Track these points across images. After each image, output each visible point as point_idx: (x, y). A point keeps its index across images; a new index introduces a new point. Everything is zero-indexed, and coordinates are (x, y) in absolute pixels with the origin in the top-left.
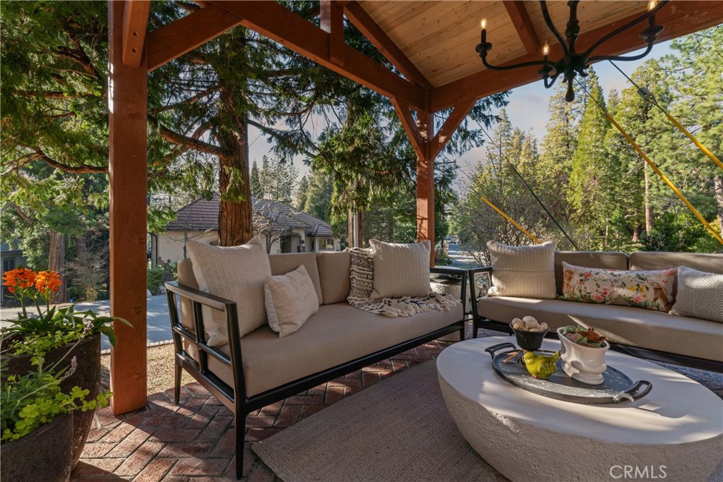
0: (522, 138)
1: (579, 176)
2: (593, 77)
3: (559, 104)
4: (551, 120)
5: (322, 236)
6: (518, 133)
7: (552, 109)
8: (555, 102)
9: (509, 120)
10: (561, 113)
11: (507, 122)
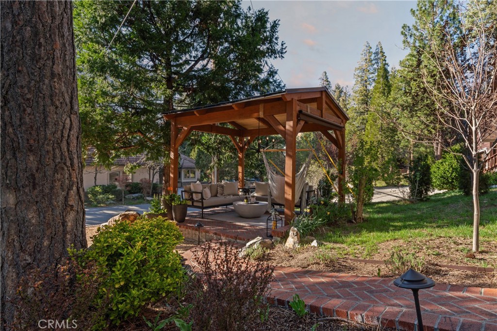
0: (341, 92)
1: (371, 127)
2: (383, 56)
3: (361, 74)
4: (355, 85)
5: (187, 168)
6: (338, 87)
7: (356, 77)
8: (358, 71)
9: (329, 80)
10: (362, 80)
11: (328, 81)
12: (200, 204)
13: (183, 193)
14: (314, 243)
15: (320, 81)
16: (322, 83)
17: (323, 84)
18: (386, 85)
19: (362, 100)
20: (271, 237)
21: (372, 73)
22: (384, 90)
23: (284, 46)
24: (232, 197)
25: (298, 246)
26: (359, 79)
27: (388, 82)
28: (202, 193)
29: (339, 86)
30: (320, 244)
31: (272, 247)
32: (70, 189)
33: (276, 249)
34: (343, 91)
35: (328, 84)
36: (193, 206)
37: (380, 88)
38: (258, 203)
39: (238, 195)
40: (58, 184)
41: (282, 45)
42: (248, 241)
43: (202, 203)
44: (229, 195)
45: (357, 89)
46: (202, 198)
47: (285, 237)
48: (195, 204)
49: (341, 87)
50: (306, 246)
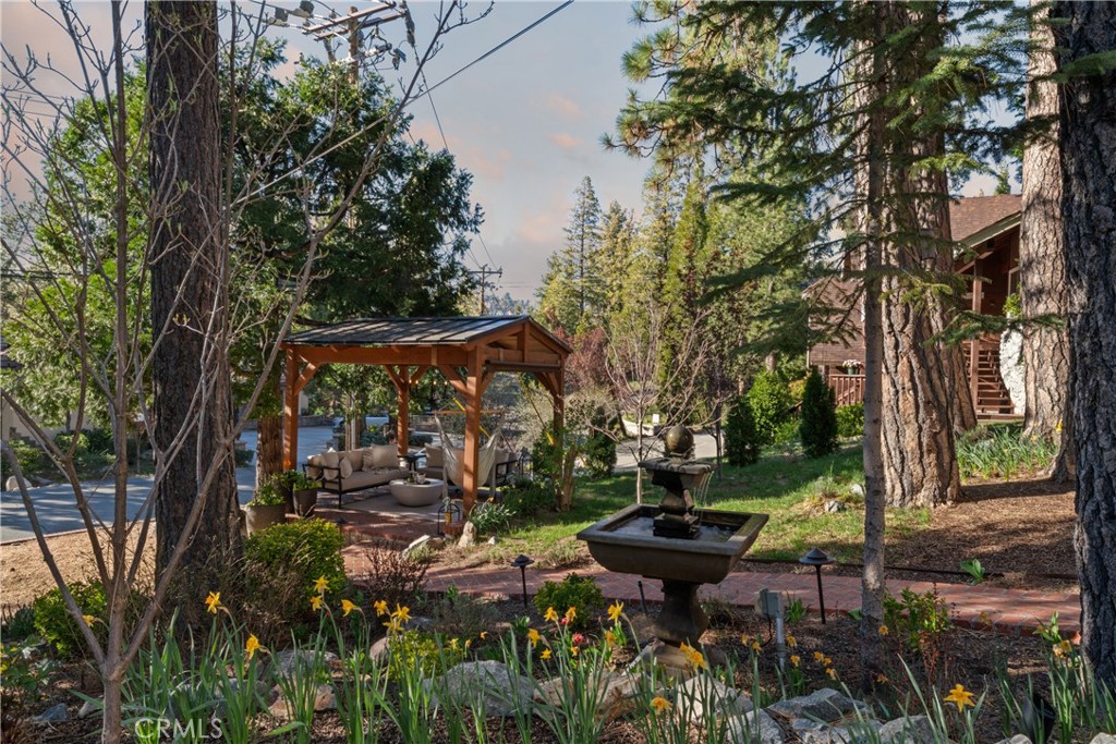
0: (622, 220)
6: (616, 210)
9: (595, 196)
10: (657, 207)
11: (593, 199)
12: (336, 487)
13: (307, 468)
14: (492, 541)
15: (577, 196)
16: (582, 200)
17: (584, 203)
18: (700, 224)
19: (656, 248)
20: (442, 535)
21: (677, 195)
22: (696, 232)
23: (480, 212)
24: (387, 472)
25: (472, 545)
26: (652, 204)
27: (704, 217)
28: (339, 469)
29: (617, 206)
30: (497, 541)
31: (442, 547)
32: (231, 496)
33: (447, 549)
34: (625, 219)
35: (594, 205)
36: (323, 489)
37: (688, 229)
38: (428, 483)
39: (398, 468)
40: (222, 492)
41: (477, 209)
42: (412, 541)
43: (340, 484)
44: (382, 468)
45: (649, 224)
46: (339, 477)
47: (458, 534)
48: (328, 486)
49: (622, 209)
50: (481, 544)
